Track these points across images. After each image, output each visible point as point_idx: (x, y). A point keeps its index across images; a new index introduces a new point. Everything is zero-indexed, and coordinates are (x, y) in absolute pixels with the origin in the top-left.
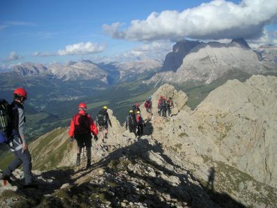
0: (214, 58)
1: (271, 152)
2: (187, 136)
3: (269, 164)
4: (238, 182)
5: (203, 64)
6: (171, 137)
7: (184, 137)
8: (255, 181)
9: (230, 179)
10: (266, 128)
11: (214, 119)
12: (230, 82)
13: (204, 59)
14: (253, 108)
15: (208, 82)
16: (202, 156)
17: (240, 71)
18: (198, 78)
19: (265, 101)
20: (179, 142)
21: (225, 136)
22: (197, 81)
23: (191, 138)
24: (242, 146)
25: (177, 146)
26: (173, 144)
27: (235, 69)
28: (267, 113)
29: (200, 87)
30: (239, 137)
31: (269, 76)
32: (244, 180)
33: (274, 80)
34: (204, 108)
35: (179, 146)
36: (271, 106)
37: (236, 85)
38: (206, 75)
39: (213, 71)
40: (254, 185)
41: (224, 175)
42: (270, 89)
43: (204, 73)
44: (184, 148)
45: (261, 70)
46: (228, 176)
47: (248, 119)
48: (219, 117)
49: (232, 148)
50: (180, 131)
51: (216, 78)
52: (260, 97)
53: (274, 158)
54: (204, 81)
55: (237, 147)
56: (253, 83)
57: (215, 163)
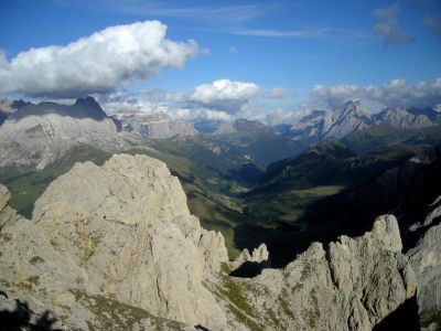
0: (48, 128)
1: (163, 270)
2: (42, 261)
3: (162, 287)
4: (130, 323)
5: (32, 137)
6: (18, 267)
7: (38, 264)
8: (152, 317)
9: (118, 321)
10: (152, 235)
11: (73, 228)
12: (78, 165)
13: (33, 130)
14: (118, 205)
15: (41, 166)
16: (71, 291)
17: (90, 148)
18: (24, 161)
19: (135, 193)
20: (32, 274)
21: (92, 254)
22: (22, 166)
23: (49, 263)
24: (120, 267)
25: (30, 280)
26: (24, 279)
27: (82, 145)
28: (138, 211)
29: (28, 175)
30: (114, 253)
31: (137, 155)
32: (138, 319)
33: (144, 160)
34: (55, 212)
35: (34, 279)
36: (144, 199)
37: (92, 170)
38: (37, 156)
39: (48, 149)
40: (153, 324)
41: (109, 316)
42: (140, 175)
43: (33, 153)
44: (43, 283)
45: (122, 145)
46: (114, 316)
47: (123, 223)
48: (80, 224)
49: (106, 271)
50: (30, 254)
51: (53, 160)
52: (126, 186)
53: (168, 277)
54: (34, 165)
55: (112, 268)
56: (115, 166)
57: (92, 300)
